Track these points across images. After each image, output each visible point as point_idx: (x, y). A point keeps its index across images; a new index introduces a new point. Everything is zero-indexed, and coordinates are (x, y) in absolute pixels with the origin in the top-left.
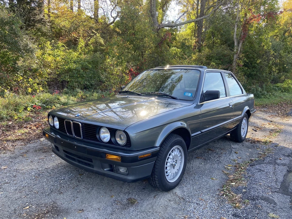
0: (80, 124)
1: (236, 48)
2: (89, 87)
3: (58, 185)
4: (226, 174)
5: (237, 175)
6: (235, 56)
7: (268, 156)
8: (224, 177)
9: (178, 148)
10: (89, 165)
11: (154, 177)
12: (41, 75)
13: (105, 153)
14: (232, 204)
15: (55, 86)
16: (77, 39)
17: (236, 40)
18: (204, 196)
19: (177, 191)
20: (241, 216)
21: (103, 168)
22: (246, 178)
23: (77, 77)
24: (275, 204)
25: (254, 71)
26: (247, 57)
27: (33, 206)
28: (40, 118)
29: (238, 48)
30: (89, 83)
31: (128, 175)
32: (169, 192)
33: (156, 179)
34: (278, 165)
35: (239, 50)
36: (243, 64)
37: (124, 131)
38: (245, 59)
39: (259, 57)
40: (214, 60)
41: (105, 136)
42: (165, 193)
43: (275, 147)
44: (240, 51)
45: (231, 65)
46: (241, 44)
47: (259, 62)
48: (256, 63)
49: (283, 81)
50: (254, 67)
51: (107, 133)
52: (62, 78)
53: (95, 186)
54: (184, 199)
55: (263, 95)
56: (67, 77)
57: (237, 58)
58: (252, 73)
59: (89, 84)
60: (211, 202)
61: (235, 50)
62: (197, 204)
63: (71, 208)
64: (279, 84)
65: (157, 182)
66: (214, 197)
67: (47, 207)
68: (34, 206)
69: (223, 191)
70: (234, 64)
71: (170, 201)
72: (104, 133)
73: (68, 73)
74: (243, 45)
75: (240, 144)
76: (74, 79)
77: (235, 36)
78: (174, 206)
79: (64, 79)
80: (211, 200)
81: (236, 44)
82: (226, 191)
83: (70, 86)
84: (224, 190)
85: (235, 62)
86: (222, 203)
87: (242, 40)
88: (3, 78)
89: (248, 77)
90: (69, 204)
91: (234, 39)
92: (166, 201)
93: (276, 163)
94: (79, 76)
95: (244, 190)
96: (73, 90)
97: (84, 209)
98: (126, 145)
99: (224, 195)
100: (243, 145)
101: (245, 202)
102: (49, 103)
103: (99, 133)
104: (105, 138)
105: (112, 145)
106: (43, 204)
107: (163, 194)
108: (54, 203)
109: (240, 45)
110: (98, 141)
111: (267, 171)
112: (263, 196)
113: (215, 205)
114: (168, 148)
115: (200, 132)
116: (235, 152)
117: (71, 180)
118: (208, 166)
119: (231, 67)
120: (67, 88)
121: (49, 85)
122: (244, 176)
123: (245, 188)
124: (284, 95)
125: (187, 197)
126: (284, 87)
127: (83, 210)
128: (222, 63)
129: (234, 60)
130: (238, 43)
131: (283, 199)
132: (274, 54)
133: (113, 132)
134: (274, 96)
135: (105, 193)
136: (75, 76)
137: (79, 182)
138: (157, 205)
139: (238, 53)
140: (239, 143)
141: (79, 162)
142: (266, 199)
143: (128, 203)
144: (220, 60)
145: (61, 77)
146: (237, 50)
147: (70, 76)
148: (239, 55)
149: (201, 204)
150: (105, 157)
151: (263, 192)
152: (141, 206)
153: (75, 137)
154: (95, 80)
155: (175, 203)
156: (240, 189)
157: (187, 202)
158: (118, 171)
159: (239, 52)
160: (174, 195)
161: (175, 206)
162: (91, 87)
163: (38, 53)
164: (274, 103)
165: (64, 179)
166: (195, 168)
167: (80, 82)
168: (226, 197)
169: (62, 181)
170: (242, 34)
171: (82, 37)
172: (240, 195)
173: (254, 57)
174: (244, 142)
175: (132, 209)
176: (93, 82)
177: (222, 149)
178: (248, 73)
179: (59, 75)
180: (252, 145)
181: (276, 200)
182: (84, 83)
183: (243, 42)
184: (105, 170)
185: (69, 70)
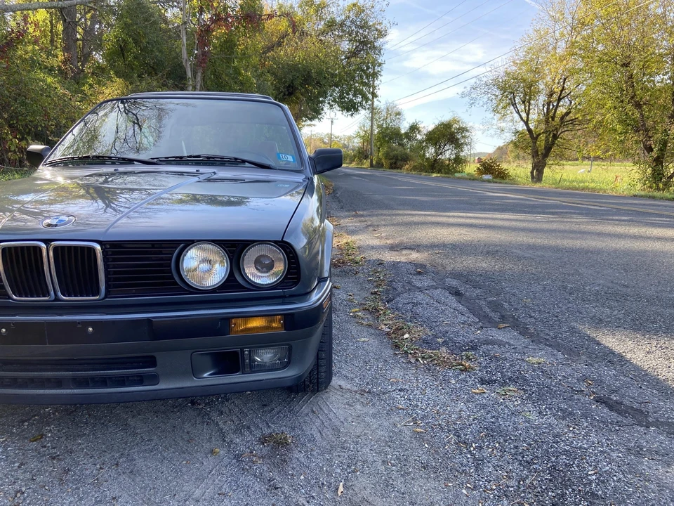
4: (369, 326)
5: (389, 322)
7: (391, 282)
8: (372, 331)
13: (227, 320)
14: (455, 368)
17: (188, 64)
18: (391, 373)
21: (198, 372)
22: (413, 321)
24: (509, 344)
31: (285, 366)
32: (328, 391)
34: (426, 290)
35: (198, 87)
37: (282, 243)
43: (382, 266)
51: (218, 258)
54: (369, 392)
60: (417, 378)
61: (190, 89)
62: (400, 391)
66: (409, 368)
69: (406, 353)
71: (350, 405)
77: (185, 56)
78: (371, 412)
80: (411, 375)
82: (412, 352)
84: (409, 352)
86: (433, 373)
87: (200, 66)
91: (184, 62)
92: (345, 409)
93: (419, 288)
95: (439, 340)
98: (280, 283)
99: (419, 359)
103: (177, 264)
104: (203, 278)
107: (319, 398)
109: (199, 78)
110: (177, 291)
111: (425, 302)
112: (477, 339)
113: (428, 380)
116: (335, 287)
122: (404, 319)
123: (436, 336)
125: (369, 387)
130: (195, 73)
131: (507, 334)
133: (235, 250)
137: (60, 460)
138: (340, 423)
143: (274, 449)
146: (194, 88)
149: (406, 387)
150: (230, 330)
152: (312, 440)
155: (364, 404)
156: (431, 340)
157: (378, 395)
160: (342, 393)
168: (425, 362)
170: (200, 52)
172: (444, 349)
181: (502, 339)
183: (204, 72)
184: (205, 375)
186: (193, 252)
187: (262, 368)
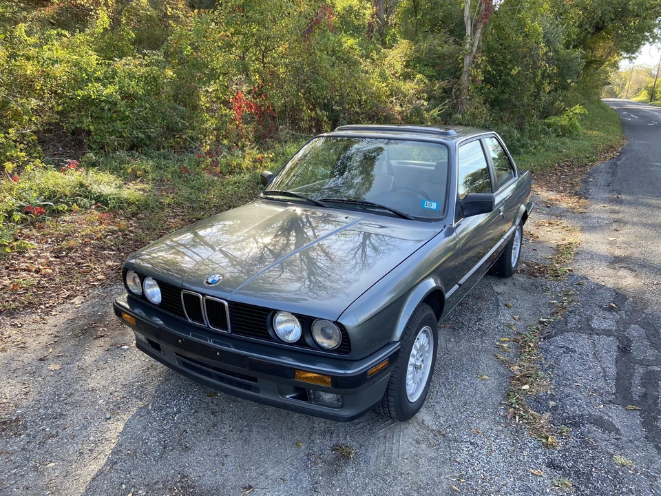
0: (226, 303)
1: (469, 41)
2: (145, 144)
3: (173, 429)
4: (503, 363)
5: (525, 364)
6: (467, 60)
7: (571, 312)
8: (502, 370)
9: (425, 332)
10: (249, 387)
11: (388, 401)
13: (294, 369)
14: (539, 439)
15: (58, 144)
16: (91, 10)
17: (469, 22)
18: (479, 422)
19: (424, 415)
20: (564, 467)
21: (283, 394)
22: (546, 370)
23: (112, 120)
24: (617, 431)
25: (504, 92)
26: (492, 61)
27: (140, 492)
28: (50, 241)
29: (473, 40)
30: (144, 133)
31: (341, 407)
32: (410, 421)
33: (391, 404)
34: (597, 334)
35: (476, 45)
36: (483, 78)
37: (336, 323)
38: (489, 68)
39: (516, 60)
40: (421, 68)
41: (287, 328)
42: (403, 425)
43: (579, 288)
44: (479, 48)
45: (458, 78)
46: (479, 30)
47: (515, 72)
48: (509, 74)
49: (560, 112)
50: (506, 84)
52: (73, 123)
53: (251, 421)
54: (443, 435)
55: (523, 146)
56: (85, 120)
57: (470, 65)
58: (501, 97)
59: (142, 136)
60: (498, 436)
61: (467, 46)
62: (471, 444)
63: (224, 486)
64: (552, 120)
65: (392, 409)
66: (499, 423)
67: (170, 489)
68: (141, 490)
69: (511, 406)
70: (464, 78)
71: (418, 442)
73: (86, 109)
74: (483, 34)
75: (509, 281)
76: (103, 123)
77: (467, 13)
78: (430, 455)
79: (78, 126)
80: (494, 431)
81: (469, 32)
82: (517, 406)
83: (96, 143)
84: (514, 406)
85: (466, 74)
86: (517, 436)
87: (481, 22)
89: (492, 106)
90: (216, 475)
91: (465, 20)
92: (411, 444)
93: (592, 329)
94: (115, 116)
95: (552, 403)
97: (252, 483)
98: (338, 350)
99: (517, 417)
100: (514, 284)
101: (561, 433)
102: (61, 198)
103: (272, 323)
104: (286, 334)
105: (305, 348)
106: (158, 482)
107: (398, 427)
108: (184, 477)
109: (478, 35)
110: (271, 339)
111: (581, 350)
112: (590, 415)
113: (506, 441)
115: (457, 286)
116: (506, 305)
117: (196, 412)
118: (464, 345)
119: (459, 84)
121: (42, 142)
122: (540, 364)
123: (552, 398)
124: (563, 143)
125: (448, 430)
126: (562, 126)
127: (250, 487)
128: (439, 75)
129: (465, 69)
130: (474, 32)
131: (628, 419)
132: (545, 54)
134: (544, 147)
135: (281, 437)
136: (106, 116)
137: (215, 416)
138: (396, 456)
139: (474, 53)
140: (505, 280)
141: (221, 379)
142: (599, 422)
143: (338, 458)
144: (434, 67)
145: (71, 121)
146: (472, 45)
147: (93, 118)
148: (474, 57)
149: (479, 443)
150: (294, 376)
151: (587, 406)
152: (367, 462)
153: (209, 327)
154: (156, 125)
155: (430, 446)
156: (544, 400)
157: (450, 441)
158: (317, 400)
159: (475, 49)
160: (421, 428)
161: (432, 454)
164: (546, 166)
165: (179, 411)
166: (441, 354)
167: (120, 133)
168: (521, 422)
169: (178, 418)
170: (483, 7)
171: (105, 8)
172: (547, 415)
173: (506, 62)
174: (515, 276)
175: (349, 471)
176: (152, 131)
177: (478, 299)
178: (493, 97)
179: (64, 115)
180: (532, 281)
181: (617, 423)
182: (131, 135)
183: (485, 26)
184: (287, 397)
185: (87, 102)
186: (279, 318)
187: (324, 404)
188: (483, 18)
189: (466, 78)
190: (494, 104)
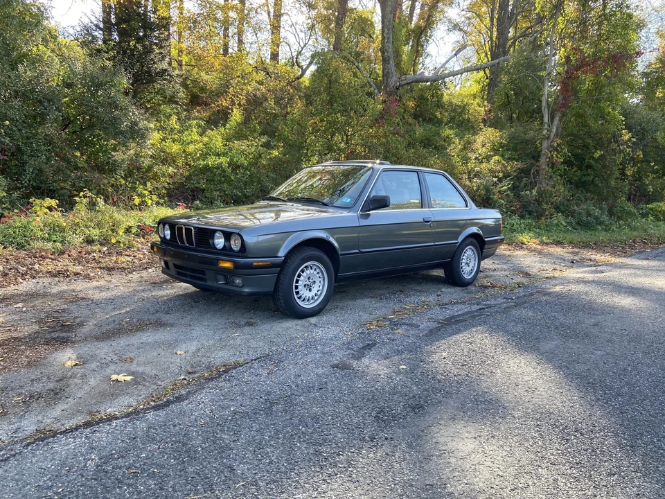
0: (193, 229)
1: (547, 127)
6: (545, 144)
9: (316, 266)
10: (202, 279)
11: (278, 295)
12: (156, 177)
13: (218, 260)
15: (180, 198)
16: (229, 109)
17: (546, 110)
19: (314, 319)
21: (217, 281)
23: (220, 182)
25: (588, 175)
27: (135, 320)
29: (551, 127)
31: (243, 286)
32: (302, 320)
33: (281, 297)
35: (554, 130)
36: (562, 160)
37: (239, 234)
38: (566, 150)
39: (599, 144)
41: (219, 242)
42: (296, 320)
44: (557, 135)
45: (538, 161)
46: (557, 118)
47: (598, 155)
48: (591, 157)
50: (589, 167)
51: (222, 238)
52: (193, 184)
56: (202, 182)
57: (548, 148)
58: (584, 179)
59: (240, 194)
60: (347, 328)
61: (545, 132)
64: (654, 205)
67: (150, 321)
70: (542, 160)
72: (219, 238)
73: (204, 174)
74: (562, 121)
75: (460, 289)
76: (214, 184)
77: (544, 103)
79: (196, 185)
81: (546, 119)
83: (206, 197)
85: (545, 157)
88: (92, 181)
89: (577, 187)
90: (176, 321)
91: (543, 109)
94: (223, 179)
96: (212, 204)
97: (192, 325)
98: (240, 251)
100: (464, 290)
103: (213, 238)
104: (218, 244)
106: (145, 319)
108: (159, 319)
114: (297, 261)
115: (356, 251)
116: (438, 295)
119: (537, 166)
120: (201, 201)
121: (169, 195)
124: (658, 226)
125: (321, 324)
126: (663, 211)
128: (520, 158)
129: (543, 152)
130: (552, 118)
132: (629, 140)
133: (228, 236)
134: (630, 227)
136: (217, 180)
139: (551, 137)
140: (458, 288)
143: (245, 325)
144: (516, 151)
145: (192, 182)
146: (549, 131)
147: (207, 180)
148: (552, 142)
149: (333, 328)
150: (218, 265)
153: (187, 245)
154: (252, 187)
158: (232, 283)
159: (552, 135)
161: (300, 329)
162: (244, 200)
163: (156, 136)
167: (225, 191)
170: (561, 98)
171: (238, 107)
173: (589, 146)
176: (248, 191)
177: (421, 292)
178: (576, 178)
179: (188, 178)
183: (563, 116)
184: (219, 283)
185: (206, 169)
186: (217, 234)
188: (560, 108)
189: (544, 160)
190: (580, 185)
